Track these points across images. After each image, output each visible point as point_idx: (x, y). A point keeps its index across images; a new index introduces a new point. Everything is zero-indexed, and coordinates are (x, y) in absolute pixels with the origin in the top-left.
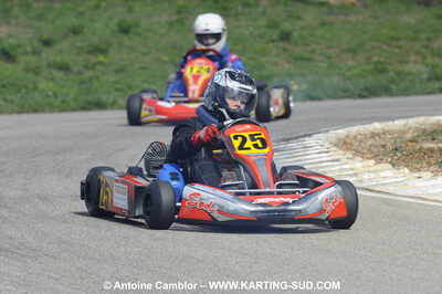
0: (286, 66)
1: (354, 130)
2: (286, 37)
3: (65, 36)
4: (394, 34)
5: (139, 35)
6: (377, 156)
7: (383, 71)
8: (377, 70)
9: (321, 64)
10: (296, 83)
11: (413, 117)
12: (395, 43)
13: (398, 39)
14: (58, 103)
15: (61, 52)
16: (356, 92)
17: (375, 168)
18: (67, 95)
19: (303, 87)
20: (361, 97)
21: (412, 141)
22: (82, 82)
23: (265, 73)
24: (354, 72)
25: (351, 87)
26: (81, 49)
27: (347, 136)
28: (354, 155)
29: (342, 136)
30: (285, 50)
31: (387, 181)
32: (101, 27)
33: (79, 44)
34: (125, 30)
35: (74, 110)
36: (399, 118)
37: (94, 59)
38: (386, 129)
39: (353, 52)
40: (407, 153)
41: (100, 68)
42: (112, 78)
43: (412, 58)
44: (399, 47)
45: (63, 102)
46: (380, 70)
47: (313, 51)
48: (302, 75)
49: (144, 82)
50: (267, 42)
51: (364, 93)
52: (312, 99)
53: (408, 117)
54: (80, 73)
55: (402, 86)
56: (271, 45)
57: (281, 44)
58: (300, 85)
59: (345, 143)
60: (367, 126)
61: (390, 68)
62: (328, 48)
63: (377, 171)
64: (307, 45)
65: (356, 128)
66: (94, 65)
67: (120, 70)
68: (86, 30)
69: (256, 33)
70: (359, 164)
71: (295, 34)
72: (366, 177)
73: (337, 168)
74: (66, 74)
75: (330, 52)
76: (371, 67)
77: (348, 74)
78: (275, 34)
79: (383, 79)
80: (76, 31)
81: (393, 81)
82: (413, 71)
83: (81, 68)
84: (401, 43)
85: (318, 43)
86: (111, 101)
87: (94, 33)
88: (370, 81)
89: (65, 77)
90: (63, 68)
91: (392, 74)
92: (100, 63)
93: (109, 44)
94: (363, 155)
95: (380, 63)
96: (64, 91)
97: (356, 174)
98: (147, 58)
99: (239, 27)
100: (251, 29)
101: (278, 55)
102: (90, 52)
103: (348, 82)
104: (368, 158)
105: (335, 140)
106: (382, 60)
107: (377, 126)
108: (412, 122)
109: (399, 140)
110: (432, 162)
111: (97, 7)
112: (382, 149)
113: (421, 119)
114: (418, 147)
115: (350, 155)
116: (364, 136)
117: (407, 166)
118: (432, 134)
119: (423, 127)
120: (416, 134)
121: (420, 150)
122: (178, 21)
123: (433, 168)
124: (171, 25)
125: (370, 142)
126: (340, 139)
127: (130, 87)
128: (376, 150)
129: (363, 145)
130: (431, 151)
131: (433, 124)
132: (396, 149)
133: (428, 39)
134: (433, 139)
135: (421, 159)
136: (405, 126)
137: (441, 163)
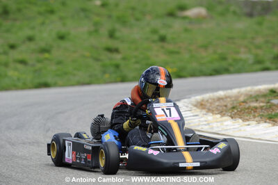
1: (207, 96)
2: (163, 39)
3: (24, 42)
4: (230, 35)
6: (222, 112)
8: (221, 58)
11: (243, 87)
12: (231, 41)
14: (20, 84)
15: (22, 52)
16: (208, 72)
17: (220, 119)
18: (26, 79)
19: (175, 69)
20: (211, 75)
21: (243, 102)
22: (35, 71)
25: (205, 69)
26: (34, 50)
27: (203, 100)
28: (207, 112)
29: (200, 100)
31: (228, 128)
32: (46, 35)
33: (33, 47)
34: (62, 37)
35: (30, 88)
36: (235, 88)
37: (42, 56)
38: (227, 95)
39: (205, 47)
40: (239, 110)
41: (46, 62)
42: (54, 68)
43: (242, 50)
44: (234, 43)
45: (24, 84)
46: (224, 58)
47: (180, 47)
48: (174, 63)
49: (75, 69)
50: (151, 43)
52: (180, 77)
53: (240, 87)
54: (33, 65)
55: (237, 67)
56: (153, 45)
57: (160, 44)
58: (172, 69)
59: (202, 105)
60: (215, 93)
61: (229, 57)
62: (190, 44)
63: (222, 121)
64: (176, 44)
66: (43, 60)
67: (59, 63)
68: (37, 38)
69: (144, 36)
70: (210, 117)
71: (169, 37)
72: (215, 125)
73: (196, 120)
74: (25, 67)
75: (191, 47)
76: (216, 56)
78: (156, 37)
79: (224, 64)
80: (30, 39)
81: (230, 65)
82: (243, 58)
83: (34, 62)
84: (236, 41)
86: (53, 82)
87: (42, 40)
88: (216, 65)
90: (23, 62)
92: (47, 59)
93: (51, 46)
94: (213, 112)
96: (24, 76)
97: (208, 124)
98: (75, 55)
99: (132, 33)
101: (158, 50)
104: (216, 114)
105: (195, 103)
106: (224, 51)
107: (221, 93)
108: (243, 90)
109: (235, 102)
110: (257, 115)
111: (43, 24)
112: (224, 108)
113: (249, 88)
114: (247, 106)
115: (204, 112)
116: (214, 99)
117: (241, 118)
118: (256, 97)
119: (250, 93)
120: (246, 98)
121: (248, 108)
122: (95, 31)
123: (257, 119)
124: (90, 33)
125: (217, 104)
126: (198, 102)
127: (66, 73)
128: (221, 108)
129: (213, 106)
130: (256, 108)
131: (257, 91)
132: (234, 108)
133: (253, 38)
134: (257, 101)
135: (249, 113)
136: (239, 92)
137: (261, 116)
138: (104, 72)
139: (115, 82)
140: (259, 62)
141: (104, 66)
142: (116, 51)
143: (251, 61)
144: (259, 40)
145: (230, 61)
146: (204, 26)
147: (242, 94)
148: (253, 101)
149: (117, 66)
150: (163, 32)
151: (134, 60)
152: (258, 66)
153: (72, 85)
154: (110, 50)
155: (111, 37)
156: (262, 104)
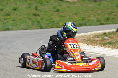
0: (58, 18)
2: (58, 11)
4: (87, 9)
5: (19, 11)
6: (83, 42)
8: (82, 19)
9: (68, 18)
11: (92, 31)
12: (87, 12)
13: (88, 11)
17: (83, 45)
21: (92, 38)
22: (4, 24)
23: (53, 20)
24: (76, 20)
30: (58, 14)
31: (86, 49)
32: (8, 9)
33: (2, 13)
34: (15, 10)
35: (1, 31)
36: (89, 32)
38: (85, 35)
39: (76, 14)
40: (90, 41)
41: (8, 19)
42: (12, 22)
43: (92, 16)
44: (88, 13)
46: (83, 19)
47: (65, 14)
48: (63, 21)
49: (20, 23)
51: (79, 25)
53: (91, 32)
54: (3, 21)
55: (89, 23)
56: (54, 13)
57: (57, 13)
58: (62, 23)
62: (70, 13)
63: (83, 46)
64: (64, 13)
67: (14, 20)
68: (4, 9)
71: (60, 10)
75: (70, 14)
76: (81, 18)
77: (75, 20)
78: (55, 10)
79: (84, 21)
80: (1, 10)
84: (89, 12)
85: (66, 12)
86: (11, 28)
88: (81, 22)
92: (8, 18)
93: (11, 13)
94: (79, 42)
98: (21, 17)
99: (45, 8)
100: (49, 9)
102: (6, 15)
104: (81, 43)
106: (84, 16)
107: (83, 34)
108: (92, 33)
109: (89, 38)
110: (98, 43)
111: (7, 3)
112: (84, 40)
113: (95, 32)
114: (94, 39)
116: (80, 36)
117: (91, 45)
118: (98, 36)
119: (95, 34)
120: (93, 36)
121: (94, 40)
122: (29, 7)
123: (98, 45)
124: (27, 8)
125: (81, 38)
127: (17, 25)
128: (83, 40)
129: (79, 39)
130: (98, 40)
131: (98, 33)
132: (88, 40)
133: (96, 11)
134: (98, 37)
135: (95, 43)
136: (90, 34)
137: (100, 44)
138: (33, 24)
139: (38, 29)
140: (99, 21)
141: (33, 22)
142: (38, 15)
143: (95, 21)
144: (99, 12)
145: (86, 20)
146: (76, 5)
147: (92, 35)
148: (96, 38)
149: (38, 22)
150: (58, 8)
151: (45, 19)
152: (99, 23)
153: (20, 30)
154: (35, 15)
155: (36, 9)
156: (100, 39)
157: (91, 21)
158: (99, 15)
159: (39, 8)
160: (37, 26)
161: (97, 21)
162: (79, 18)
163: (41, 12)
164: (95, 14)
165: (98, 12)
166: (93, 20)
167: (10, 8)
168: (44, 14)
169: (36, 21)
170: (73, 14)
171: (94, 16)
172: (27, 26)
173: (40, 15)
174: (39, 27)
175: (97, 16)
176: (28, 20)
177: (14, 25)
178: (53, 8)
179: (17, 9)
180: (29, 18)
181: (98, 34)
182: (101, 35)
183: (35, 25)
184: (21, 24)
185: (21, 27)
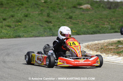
1: (90, 43)
2: (71, 18)
3: (10, 18)
4: (101, 17)
5: (30, 17)
6: (96, 50)
7: (98, 27)
9: (81, 25)
10: (74, 30)
12: (101, 19)
13: (102, 18)
14: (8, 36)
15: (8, 22)
16: (91, 33)
17: (96, 53)
18: (10, 34)
19: (76, 31)
20: (92, 34)
21: (106, 46)
22: (14, 30)
24: (90, 27)
25: (89, 31)
26: (14, 21)
27: (88, 45)
29: (87, 45)
30: (71, 21)
32: (19, 15)
33: (14, 20)
34: (26, 16)
35: (12, 38)
36: (102, 40)
37: (18, 24)
38: (99, 43)
39: (90, 22)
40: (104, 49)
41: (19, 26)
42: (23, 29)
43: (106, 23)
45: (9, 36)
47: (78, 22)
48: (76, 28)
50: (66, 19)
51: (93, 33)
52: (78, 35)
53: (105, 40)
54: (14, 28)
55: (103, 31)
56: (67, 20)
57: (69, 20)
58: (75, 31)
59: (88, 47)
60: (94, 42)
61: (100, 26)
62: (83, 20)
64: (77, 20)
65: (90, 42)
66: (18, 25)
67: (25, 27)
68: (15, 16)
69: (63, 16)
70: (91, 52)
71: (73, 17)
74: (10, 28)
76: (95, 26)
77: (88, 28)
78: (68, 17)
79: (98, 29)
80: (13, 16)
81: (101, 30)
82: (106, 27)
83: (14, 26)
85: (80, 19)
86: (22, 35)
87: (18, 17)
88: (94, 30)
89: (10, 29)
90: (9, 26)
91: (100, 28)
92: (20, 25)
93: (22, 20)
94: (92, 50)
95: (97, 25)
96: (9, 33)
98: (32, 23)
99: (58, 15)
100: (61, 15)
101: (69, 23)
102: (17, 22)
103: (88, 30)
104: (94, 51)
105: (85, 46)
106: (98, 24)
107: (96, 42)
108: (106, 41)
109: (102, 46)
110: (112, 52)
111: (18, 10)
112: (98, 48)
113: (109, 40)
115: (89, 50)
117: (105, 53)
118: (112, 44)
119: (109, 42)
120: (107, 44)
121: (108, 49)
122: (41, 13)
124: (39, 14)
125: (94, 46)
126: (86, 46)
127: (28, 32)
130: (112, 49)
132: (102, 48)
133: (110, 18)
134: (112, 46)
135: (109, 51)
136: (104, 42)
137: (114, 52)
138: (45, 32)
139: (50, 36)
140: (113, 29)
141: (45, 29)
142: (50, 22)
143: (109, 28)
144: (114, 19)
146: (89, 13)
148: (110, 46)
149: (51, 29)
150: (71, 14)
152: (113, 31)
153: (31, 37)
154: (47, 22)
155: (48, 16)
156: (114, 47)
157: (105, 29)
158: (114, 23)
159: (51, 15)
160: (49, 33)
161: (111, 29)
162: (93, 26)
163: (53, 19)
164: (109, 21)
165: (112, 20)
166: (107, 28)
167: (21, 15)
168: (56, 21)
169: (48, 28)
170: (87, 22)
171: (108, 24)
172: (39, 33)
173: (52, 22)
174: (51, 35)
175: (111, 24)
176: (39, 27)
177: (26, 32)
178: (66, 15)
179: (28, 16)
180: (41, 24)
181: (113, 42)
182: (115, 43)
183: (47, 32)
184: (32, 31)
185: (33, 34)
